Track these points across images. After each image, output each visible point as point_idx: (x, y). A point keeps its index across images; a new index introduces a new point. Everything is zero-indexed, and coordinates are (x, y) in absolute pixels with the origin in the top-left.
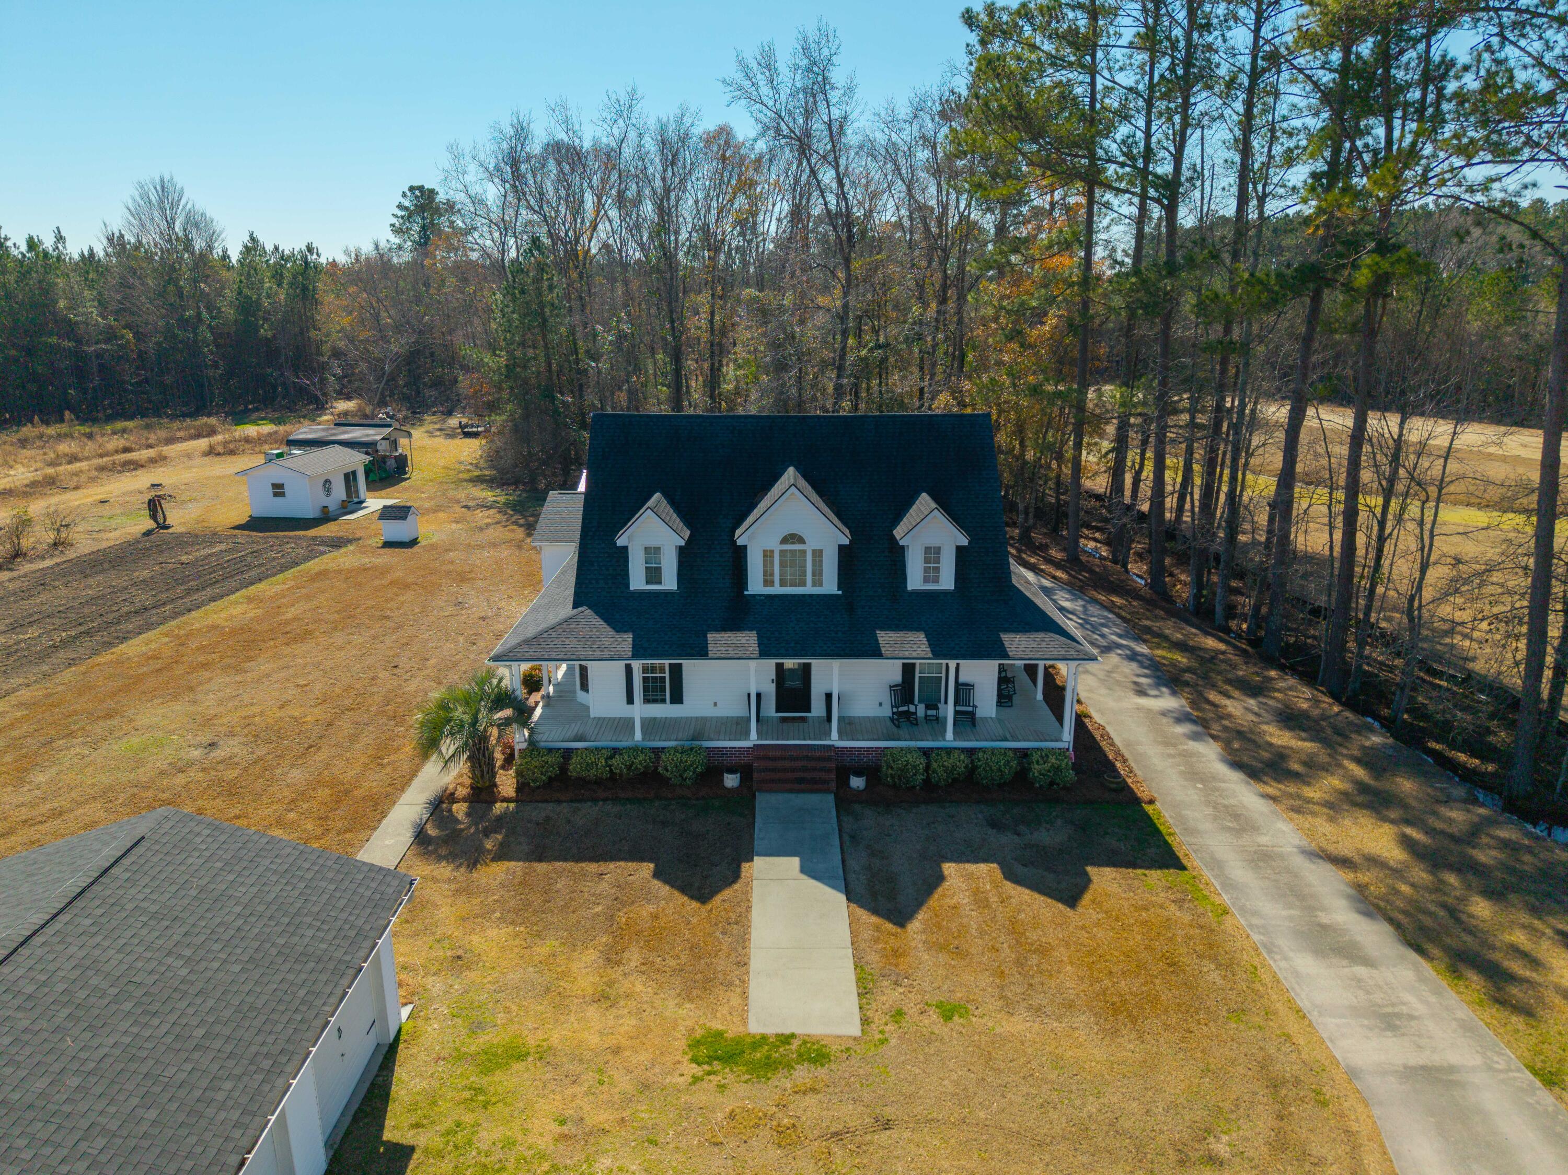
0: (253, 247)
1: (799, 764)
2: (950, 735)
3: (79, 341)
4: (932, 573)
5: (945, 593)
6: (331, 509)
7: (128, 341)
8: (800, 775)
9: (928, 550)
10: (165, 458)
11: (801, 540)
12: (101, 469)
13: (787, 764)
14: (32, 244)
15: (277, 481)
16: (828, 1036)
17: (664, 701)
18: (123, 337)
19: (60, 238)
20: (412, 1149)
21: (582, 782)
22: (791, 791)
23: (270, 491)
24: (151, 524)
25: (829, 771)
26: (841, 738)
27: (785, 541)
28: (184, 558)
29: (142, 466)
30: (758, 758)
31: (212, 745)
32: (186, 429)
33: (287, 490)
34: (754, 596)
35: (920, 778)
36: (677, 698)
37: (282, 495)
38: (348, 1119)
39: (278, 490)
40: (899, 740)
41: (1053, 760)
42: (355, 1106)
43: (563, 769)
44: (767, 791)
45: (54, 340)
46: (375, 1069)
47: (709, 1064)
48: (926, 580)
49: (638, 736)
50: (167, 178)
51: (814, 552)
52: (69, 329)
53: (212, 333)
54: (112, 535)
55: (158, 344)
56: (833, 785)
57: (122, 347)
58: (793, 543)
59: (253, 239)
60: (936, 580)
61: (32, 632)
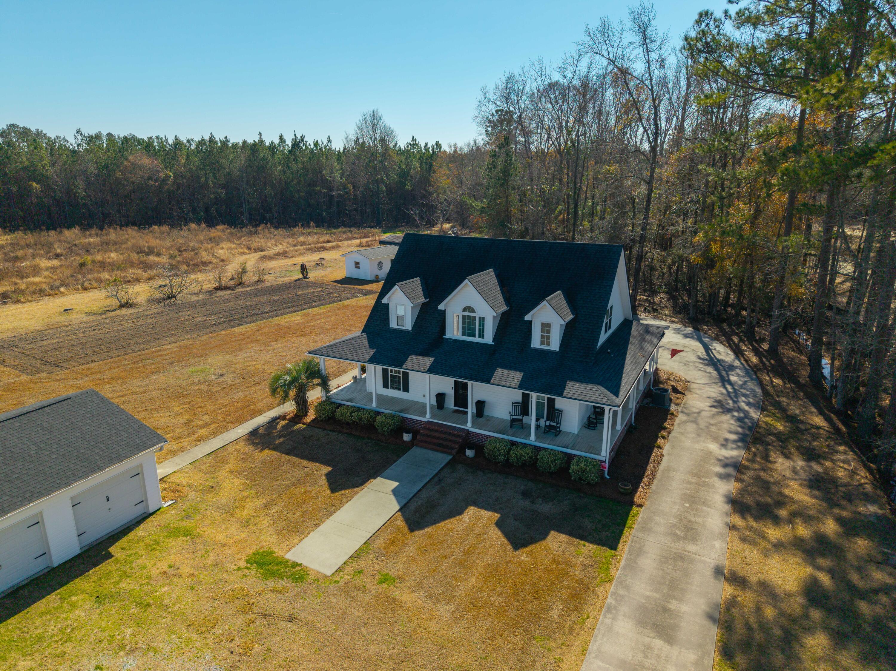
0: (414, 144)
1: (443, 436)
2: (533, 437)
3: (331, 189)
4: (545, 340)
5: (552, 352)
6: (380, 277)
7: (350, 190)
8: (441, 442)
9: (543, 325)
10: (340, 246)
11: (473, 311)
12: (309, 249)
13: (437, 434)
14: (316, 144)
15: (357, 261)
16: (314, 570)
17: (400, 389)
18: (348, 188)
19: (329, 141)
20: (113, 556)
21: (339, 423)
22: (432, 449)
23: (354, 265)
24: (301, 276)
25: (455, 442)
26: (472, 427)
27: (465, 310)
28: (299, 293)
29: (327, 250)
30: (425, 428)
31: (222, 375)
32: (358, 234)
33: (361, 266)
34: (447, 339)
35: (502, 458)
36: (406, 389)
37: (358, 267)
38: (107, 537)
39: (357, 265)
40: (504, 434)
41: (582, 465)
42: (113, 533)
43: (333, 412)
44: (421, 447)
45: (318, 188)
46: (134, 522)
47: (252, 564)
48: (542, 343)
49: (374, 404)
50: (375, 110)
51: (480, 318)
52: (325, 183)
53: (386, 187)
54: (283, 279)
55: (362, 192)
56: (454, 452)
57: (347, 193)
58: (469, 312)
59: (414, 139)
60: (548, 344)
61: (213, 317)
